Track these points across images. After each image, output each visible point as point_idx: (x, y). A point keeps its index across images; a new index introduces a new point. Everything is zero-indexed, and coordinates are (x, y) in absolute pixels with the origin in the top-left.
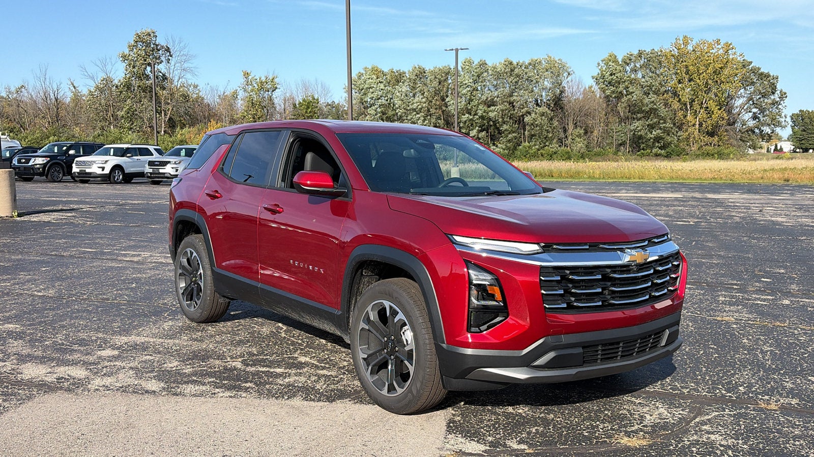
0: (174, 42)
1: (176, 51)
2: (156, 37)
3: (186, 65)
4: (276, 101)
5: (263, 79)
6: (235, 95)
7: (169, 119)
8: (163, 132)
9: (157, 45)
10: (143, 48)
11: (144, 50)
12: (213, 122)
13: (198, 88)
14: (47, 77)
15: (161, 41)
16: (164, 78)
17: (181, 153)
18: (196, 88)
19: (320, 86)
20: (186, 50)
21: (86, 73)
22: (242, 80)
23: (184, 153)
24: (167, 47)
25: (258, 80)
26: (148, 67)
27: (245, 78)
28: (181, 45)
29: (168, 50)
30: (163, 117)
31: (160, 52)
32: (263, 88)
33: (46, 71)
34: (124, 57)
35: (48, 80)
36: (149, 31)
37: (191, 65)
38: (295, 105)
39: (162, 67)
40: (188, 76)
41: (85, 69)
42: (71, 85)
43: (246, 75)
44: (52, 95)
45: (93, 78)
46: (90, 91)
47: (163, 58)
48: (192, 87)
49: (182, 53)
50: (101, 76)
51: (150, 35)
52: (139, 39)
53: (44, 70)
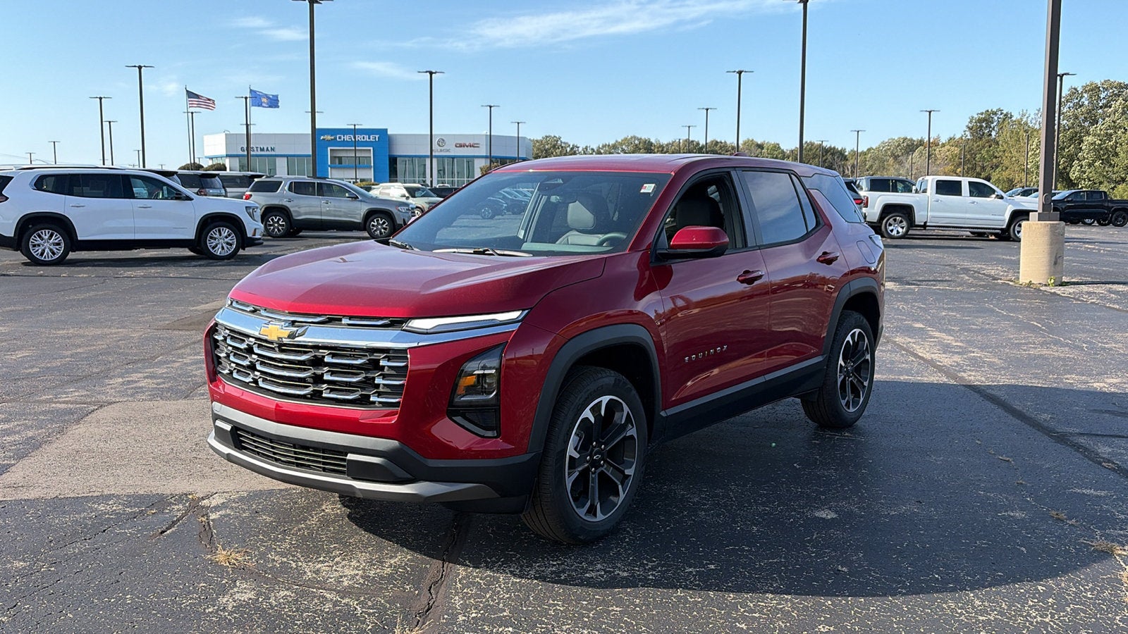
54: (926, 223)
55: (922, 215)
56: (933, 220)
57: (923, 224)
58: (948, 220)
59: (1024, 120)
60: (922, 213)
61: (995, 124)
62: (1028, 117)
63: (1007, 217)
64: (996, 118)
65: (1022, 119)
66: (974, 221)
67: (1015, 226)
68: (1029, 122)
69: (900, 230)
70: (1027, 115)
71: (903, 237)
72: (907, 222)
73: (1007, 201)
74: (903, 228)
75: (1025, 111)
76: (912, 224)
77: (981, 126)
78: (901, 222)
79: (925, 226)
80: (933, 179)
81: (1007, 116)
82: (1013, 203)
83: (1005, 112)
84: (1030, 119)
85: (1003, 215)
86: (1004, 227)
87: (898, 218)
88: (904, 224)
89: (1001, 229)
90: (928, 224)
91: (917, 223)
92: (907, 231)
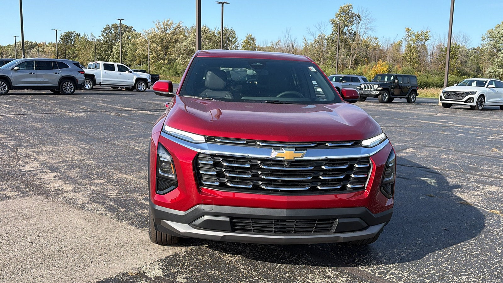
0: (363, 11)
1: (363, 17)
2: (352, 8)
3: (369, 26)
4: (428, 47)
5: (420, 33)
6: (400, 44)
7: (355, 59)
8: (350, 68)
9: (353, 14)
10: (344, 16)
11: (344, 17)
12: (381, 61)
13: (378, 40)
14: (289, 35)
15: (355, 11)
16: (355, 34)
17: (333, 80)
18: (376, 40)
19: (462, 36)
20: (370, 16)
21: (309, 32)
22: (405, 34)
23: (335, 79)
24: (359, 15)
25: (416, 33)
26: (345, 27)
27: (407, 33)
28: (366, 13)
29: (359, 16)
30: (351, 58)
31: (354, 18)
32: (419, 39)
33: (289, 32)
34: (333, 21)
35: (289, 37)
36: (348, 5)
37: (371, 25)
38: (442, 50)
39: (354, 27)
40: (370, 32)
41: (309, 30)
42: (304, 40)
43: (408, 30)
44: (291, 45)
45: (313, 35)
46: (311, 43)
47: (355, 22)
48: (374, 39)
49: (367, 18)
50: (318, 34)
51: (348, 7)
52: (342, 10)
53: (288, 31)
54: (100, 83)
55: (99, 79)
56: (104, 81)
57: (99, 83)
58: (111, 82)
59: (86, 37)
60: (98, 78)
61: (73, 38)
62: (87, 36)
63: (134, 81)
64: (73, 35)
65: (84, 37)
66: (120, 82)
67: (137, 85)
68: (88, 38)
69: (89, 86)
70: (86, 35)
71: (90, 89)
72: (92, 82)
73: (134, 74)
74: (90, 85)
75: (85, 34)
76: (94, 84)
77: (67, 38)
78: (90, 82)
79: (100, 84)
80: (102, 63)
81: (78, 35)
82: (136, 75)
83: (77, 33)
84: (88, 37)
85: (133, 80)
86: (133, 85)
87: (88, 81)
88: (91, 83)
89: (132, 86)
90: (101, 83)
91: (96, 83)
92: (92, 87)
